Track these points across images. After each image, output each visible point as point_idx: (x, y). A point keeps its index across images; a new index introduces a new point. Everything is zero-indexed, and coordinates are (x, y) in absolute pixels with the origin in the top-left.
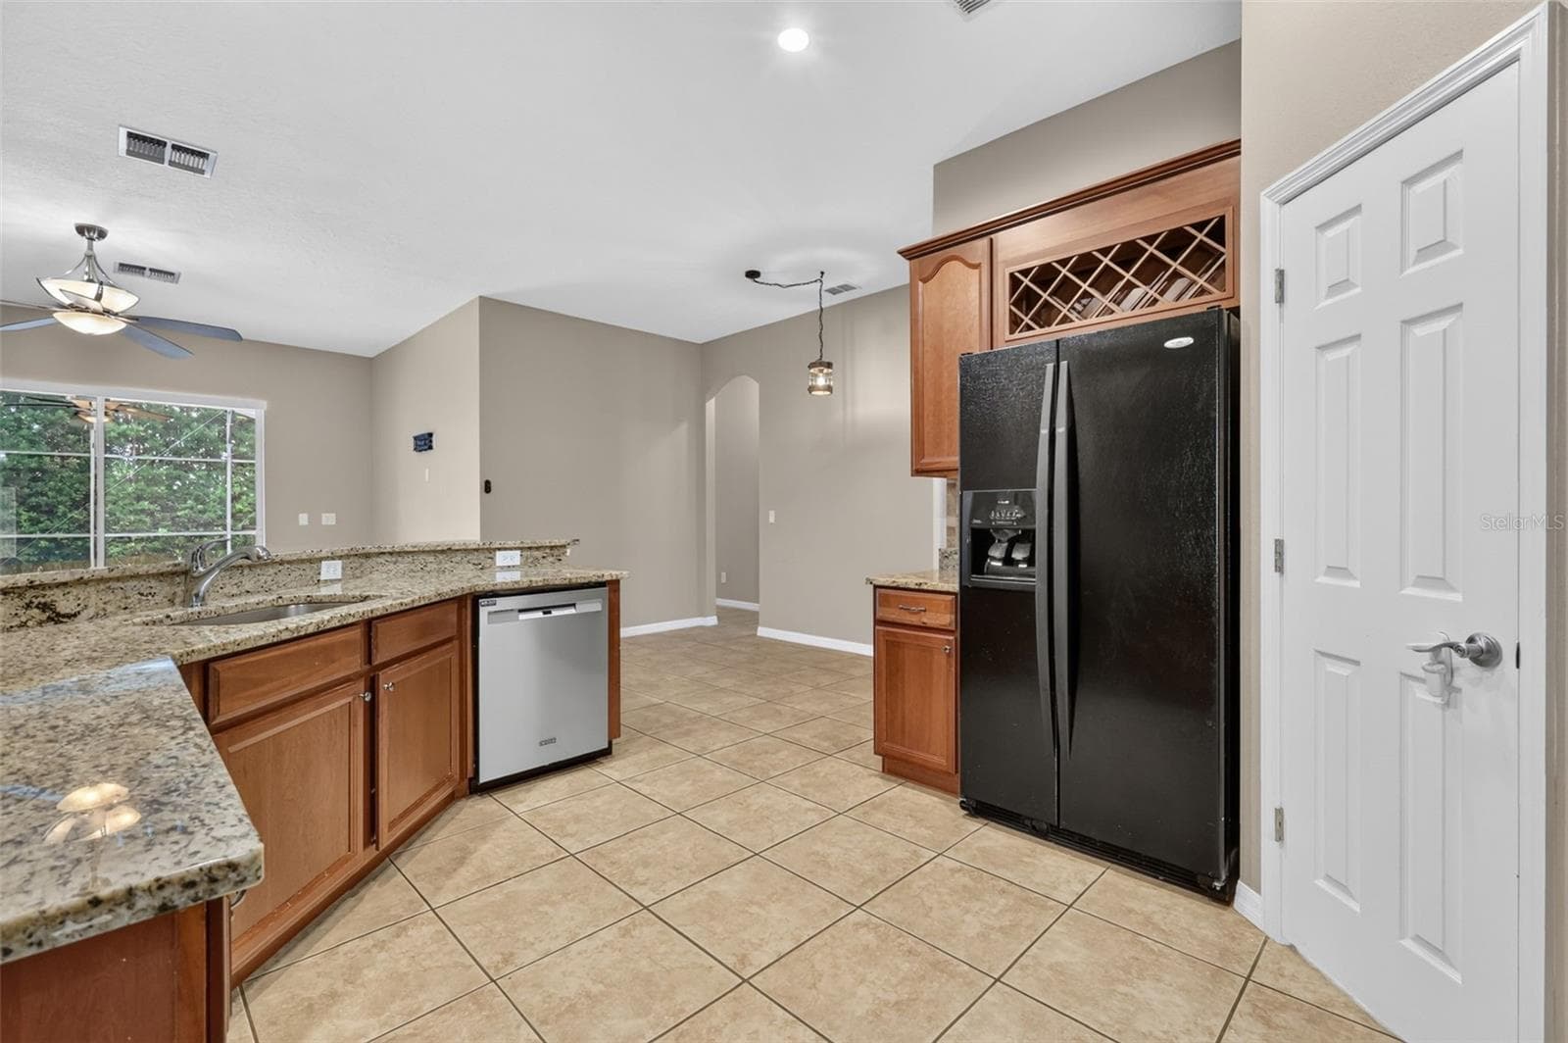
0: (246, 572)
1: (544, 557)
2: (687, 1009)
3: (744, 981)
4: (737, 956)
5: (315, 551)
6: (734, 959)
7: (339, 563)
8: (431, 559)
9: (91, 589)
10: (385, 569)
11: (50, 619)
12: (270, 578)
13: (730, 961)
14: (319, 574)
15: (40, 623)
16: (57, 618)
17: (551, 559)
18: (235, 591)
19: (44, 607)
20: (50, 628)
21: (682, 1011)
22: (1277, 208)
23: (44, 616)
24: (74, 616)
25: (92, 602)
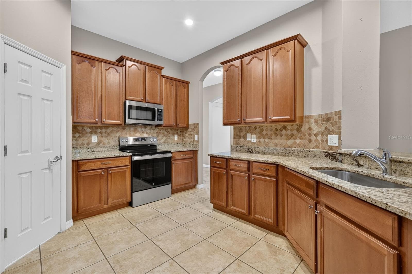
2: (187, 252)
3: (172, 259)
4: (173, 265)
6: (174, 265)
13: (175, 264)
16: (359, 165)
19: (356, 161)
20: (357, 167)
21: (188, 251)
22: (4, 43)
23: (356, 164)
24: (363, 166)
25: (367, 163)
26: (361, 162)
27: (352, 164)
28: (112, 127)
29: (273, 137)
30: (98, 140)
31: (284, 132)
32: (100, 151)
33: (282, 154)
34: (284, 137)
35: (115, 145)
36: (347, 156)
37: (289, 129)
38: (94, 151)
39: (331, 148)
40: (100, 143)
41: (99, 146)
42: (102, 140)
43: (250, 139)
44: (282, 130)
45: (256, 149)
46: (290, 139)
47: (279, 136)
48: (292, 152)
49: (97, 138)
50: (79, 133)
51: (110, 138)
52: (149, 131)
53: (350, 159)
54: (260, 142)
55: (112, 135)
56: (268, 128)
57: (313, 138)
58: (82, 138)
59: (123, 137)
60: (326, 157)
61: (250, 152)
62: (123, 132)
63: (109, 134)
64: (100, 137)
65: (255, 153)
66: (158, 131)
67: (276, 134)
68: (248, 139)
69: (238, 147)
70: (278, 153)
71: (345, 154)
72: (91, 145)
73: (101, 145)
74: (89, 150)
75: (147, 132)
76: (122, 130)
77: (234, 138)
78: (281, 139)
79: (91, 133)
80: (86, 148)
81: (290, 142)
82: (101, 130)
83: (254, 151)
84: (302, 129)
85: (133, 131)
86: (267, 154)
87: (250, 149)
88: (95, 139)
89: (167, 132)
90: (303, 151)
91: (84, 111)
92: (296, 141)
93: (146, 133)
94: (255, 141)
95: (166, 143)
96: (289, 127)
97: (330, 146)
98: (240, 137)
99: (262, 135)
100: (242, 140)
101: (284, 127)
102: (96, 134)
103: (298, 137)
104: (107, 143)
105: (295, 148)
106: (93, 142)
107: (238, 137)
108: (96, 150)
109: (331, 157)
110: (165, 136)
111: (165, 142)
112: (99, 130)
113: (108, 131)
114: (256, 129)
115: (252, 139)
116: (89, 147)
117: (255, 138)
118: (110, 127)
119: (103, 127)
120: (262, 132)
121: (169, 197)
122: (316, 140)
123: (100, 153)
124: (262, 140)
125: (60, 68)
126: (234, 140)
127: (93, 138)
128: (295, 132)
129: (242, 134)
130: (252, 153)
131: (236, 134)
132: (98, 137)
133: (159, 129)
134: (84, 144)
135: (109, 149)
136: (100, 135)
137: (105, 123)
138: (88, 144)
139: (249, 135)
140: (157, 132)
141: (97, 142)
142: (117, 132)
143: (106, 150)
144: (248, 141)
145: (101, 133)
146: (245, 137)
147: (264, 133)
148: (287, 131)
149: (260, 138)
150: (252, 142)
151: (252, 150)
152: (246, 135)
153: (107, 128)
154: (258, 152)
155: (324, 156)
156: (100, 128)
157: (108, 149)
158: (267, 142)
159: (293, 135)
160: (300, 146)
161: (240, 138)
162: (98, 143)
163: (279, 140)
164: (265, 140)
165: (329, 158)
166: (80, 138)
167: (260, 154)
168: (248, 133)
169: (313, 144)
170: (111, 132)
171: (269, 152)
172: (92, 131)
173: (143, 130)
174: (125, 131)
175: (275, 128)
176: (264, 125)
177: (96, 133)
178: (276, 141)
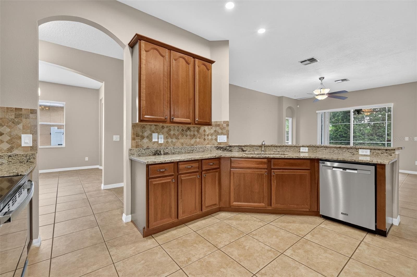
0: (278, 147)
1: (382, 153)
5: (297, 145)
7: (307, 148)
8: (335, 149)
9: (248, 147)
10: (323, 151)
11: (242, 151)
12: (284, 150)
14: (300, 150)
15: (241, 151)
16: (243, 151)
17: (385, 154)
18: (275, 151)
19: (241, 149)
20: (242, 152)
23: (242, 150)
24: (246, 151)
25: (248, 149)
26: (244, 149)
27: (239, 151)
29: (179, 137)
31: (188, 133)
33: (189, 151)
34: (188, 137)
36: (235, 147)
37: (192, 130)
39: (220, 143)
43: (157, 140)
44: (187, 131)
45: (164, 150)
46: (192, 139)
47: (185, 136)
48: (195, 149)
53: (237, 148)
54: (167, 142)
56: (175, 128)
57: (206, 137)
60: (217, 149)
61: (158, 154)
65: (164, 154)
67: (182, 134)
68: (154, 140)
69: (142, 150)
70: (185, 151)
71: (234, 146)
77: (133, 139)
78: (186, 139)
81: (193, 141)
83: (162, 152)
84: (200, 131)
86: (176, 154)
87: (158, 151)
90: (202, 147)
92: (197, 140)
94: (162, 142)
96: (192, 129)
97: (219, 142)
98: (143, 137)
99: (170, 135)
100: (145, 140)
101: (189, 129)
103: (198, 137)
105: (196, 145)
107: (140, 137)
109: (221, 150)
114: (163, 129)
115: (159, 140)
117: (163, 138)
120: (170, 132)
122: (208, 139)
124: (170, 140)
126: (133, 141)
128: (196, 133)
129: (146, 134)
130: (161, 154)
131: (136, 134)
139: (155, 136)
144: (154, 142)
146: (150, 137)
147: (172, 133)
148: (190, 132)
149: (168, 138)
150: (160, 142)
151: (160, 151)
152: (151, 135)
154: (167, 153)
155: (215, 149)
158: (175, 142)
159: (195, 135)
160: (199, 144)
161: (143, 139)
163: (184, 140)
164: (173, 140)
165: (220, 150)
167: (169, 155)
168: (154, 132)
169: (207, 142)
171: (178, 151)
175: (182, 129)
176: (171, 125)
178: (182, 141)
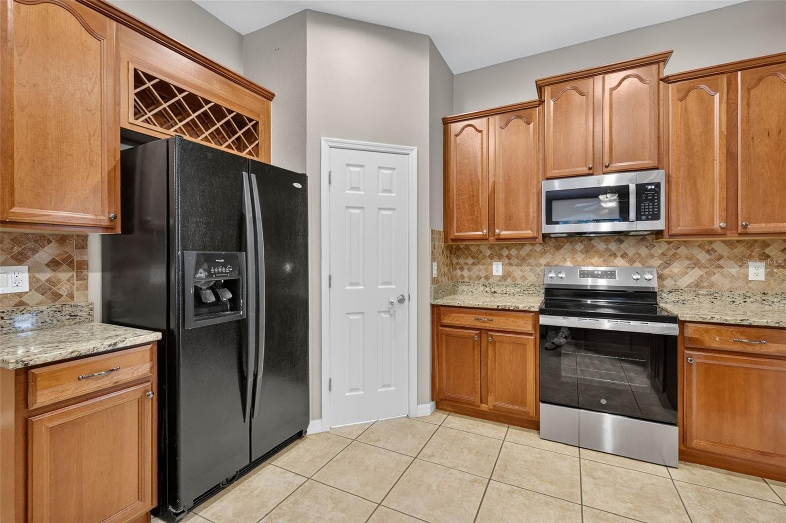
22: (328, 147)
28: (529, 243)
30: (503, 270)
32: (506, 293)
35: (537, 284)
38: (495, 292)
40: (507, 277)
41: (504, 283)
42: (510, 270)
49: (500, 267)
50: (473, 257)
51: (528, 268)
52: (631, 252)
55: (531, 261)
58: (478, 266)
59: (555, 266)
62: (557, 254)
63: (524, 259)
64: (506, 265)
66: (669, 249)
72: (491, 280)
73: (509, 280)
74: (487, 289)
75: (625, 253)
76: (554, 249)
79: (491, 257)
80: (483, 285)
82: (509, 251)
85: (581, 251)
88: (498, 269)
89: (708, 252)
91: (466, 219)
93: (622, 257)
95: (703, 287)
102: (500, 260)
104: (521, 278)
106: (494, 274)
108: (500, 291)
110: (697, 264)
111: (697, 285)
112: (505, 252)
113: (524, 252)
116: (487, 284)
118: (527, 244)
119: (514, 245)
121: (666, 466)
123: (506, 297)
125: (408, 154)
127: (494, 267)
132: (503, 265)
133: (671, 245)
134: (481, 278)
135: (524, 291)
136: (507, 261)
137: (502, 237)
138: (487, 278)
140: (663, 254)
141: (501, 274)
142: (542, 254)
143: (518, 292)
145: (509, 257)
153: (520, 247)
156: (507, 248)
157: (522, 290)
162: (504, 278)
166: (474, 266)
170: (529, 255)
172: (493, 253)
173: (613, 250)
174: (561, 251)
177: (500, 257)
